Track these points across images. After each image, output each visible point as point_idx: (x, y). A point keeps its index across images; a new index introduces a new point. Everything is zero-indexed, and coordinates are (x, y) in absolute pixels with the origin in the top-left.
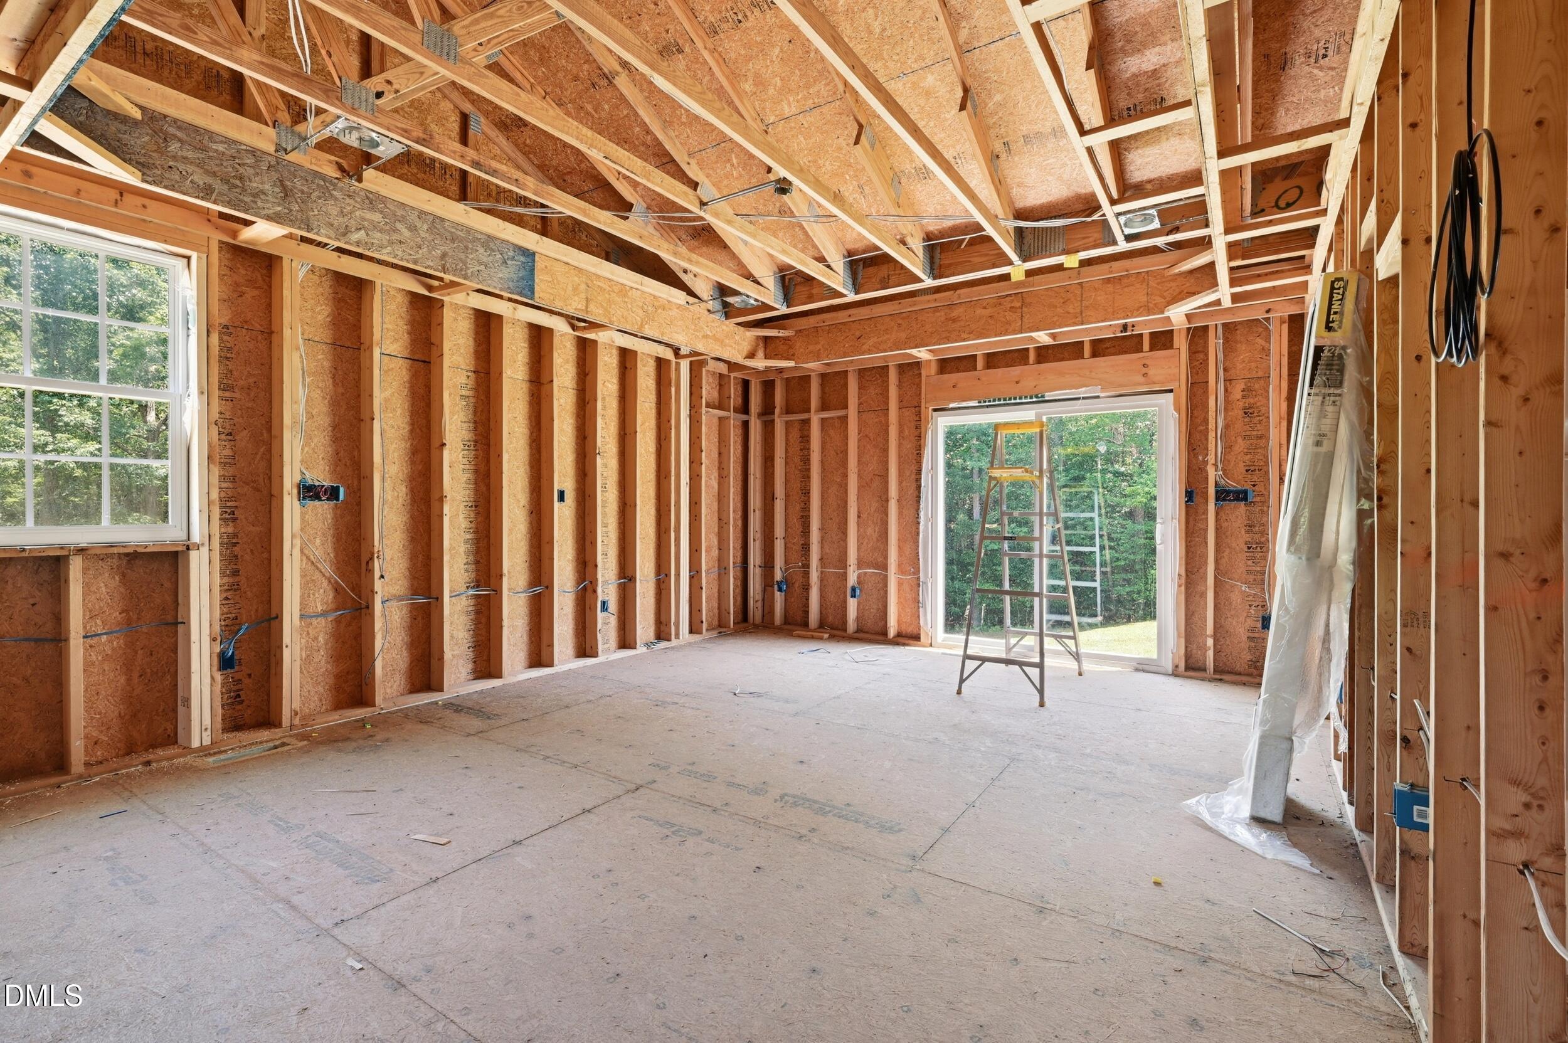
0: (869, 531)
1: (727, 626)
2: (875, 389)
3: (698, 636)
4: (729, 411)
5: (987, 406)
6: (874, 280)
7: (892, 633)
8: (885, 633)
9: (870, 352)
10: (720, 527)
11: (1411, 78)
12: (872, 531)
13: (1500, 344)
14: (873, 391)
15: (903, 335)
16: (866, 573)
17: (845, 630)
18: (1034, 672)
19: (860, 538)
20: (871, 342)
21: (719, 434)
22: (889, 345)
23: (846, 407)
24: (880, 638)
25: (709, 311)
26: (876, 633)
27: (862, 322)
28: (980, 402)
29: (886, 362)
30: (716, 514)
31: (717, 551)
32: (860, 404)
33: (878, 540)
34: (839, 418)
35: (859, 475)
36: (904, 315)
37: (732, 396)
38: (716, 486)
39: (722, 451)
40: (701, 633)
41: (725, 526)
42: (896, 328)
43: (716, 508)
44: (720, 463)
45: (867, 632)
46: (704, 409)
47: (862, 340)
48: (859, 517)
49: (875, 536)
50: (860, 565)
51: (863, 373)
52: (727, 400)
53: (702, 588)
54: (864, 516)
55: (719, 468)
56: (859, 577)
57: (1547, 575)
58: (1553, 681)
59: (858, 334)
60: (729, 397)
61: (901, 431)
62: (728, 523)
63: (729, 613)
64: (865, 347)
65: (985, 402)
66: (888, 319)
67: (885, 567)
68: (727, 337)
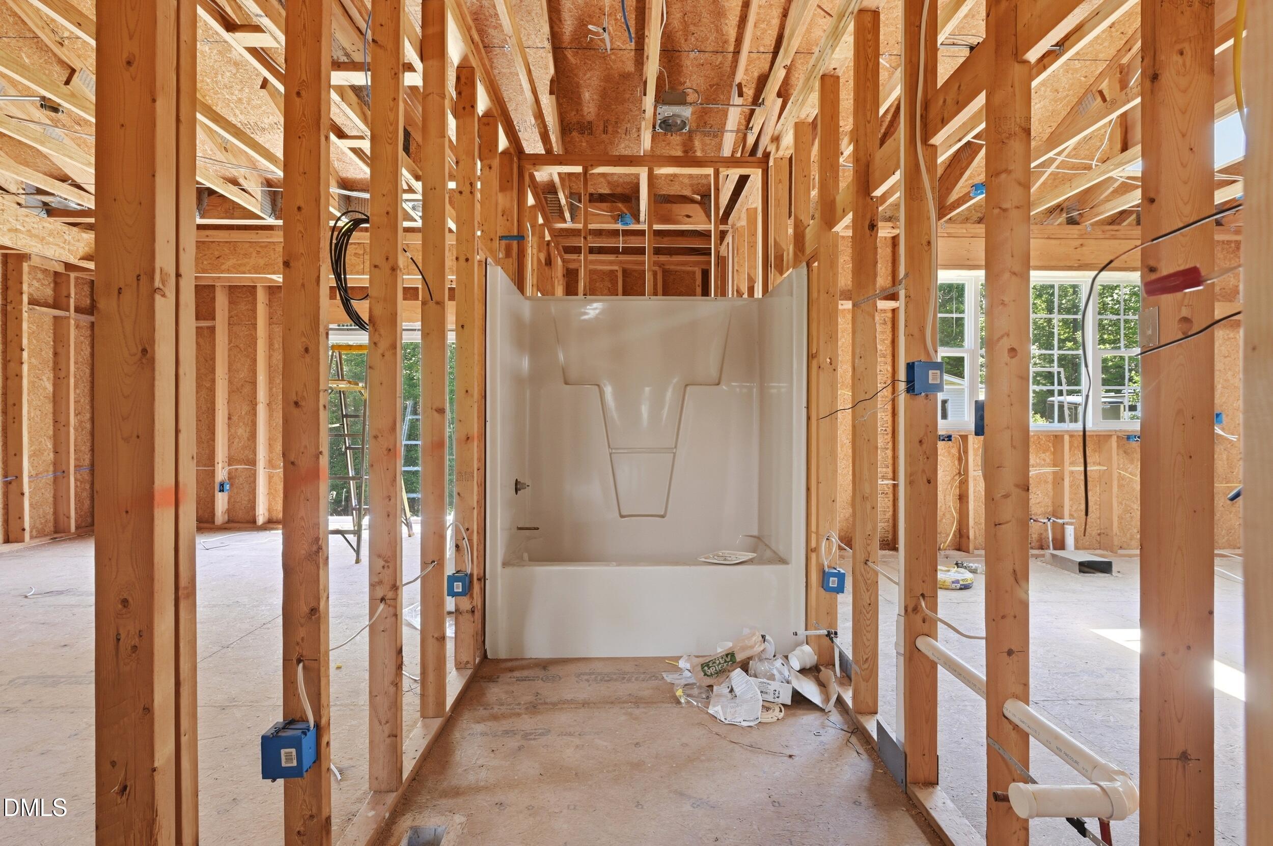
0: (240, 431)
1: (66, 531)
2: (246, 305)
3: (20, 544)
4: (68, 310)
5: (348, 330)
6: (219, 209)
7: (260, 520)
8: (254, 521)
9: (228, 271)
10: (56, 431)
11: (460, 164)
12: (243, 432)
13: (374, 325)
14: (243, 307)
15: (262, 262)
16: (237, 469)
17: (214, 522)
18: (352, 538)
19: (231, 439)
20: (230, 263)
21: (55, 334)
22: (248, 268)
23: (214, 319)
24: (251, 525)
25: (19, 204)
26: (248, 522)
27: (221, 244)
28: (339, 326)
29: (253, 282)
30: (51, 416)
31: (52, 455)
32: (230, 317)
33: (249, 440)
34: (208, 328)
35: (229, 381)
36: (263, 244)
37: (73, 295)
38: (50, 388)
39: (60, 350)
40: (21, 540)
41: (62, 429)
42: (254, 254)
43: (51, 410)
44: (56, 363)
45: (238, 522)
46: (25, 306)
47: (221, 260)
48: (229, 419)
49: (246, 435)
50: (231, 461)
51: (233, 290)
52: (64, 300)
53: (23, 494)
54: (235, 418)
55: (54, 369)
56: (230, 473)
57: (391, 447)
58: (393, 500)
59: (217, 254)
60: (68, 296)
61: (271, 346)
62: (67, 425)
63: (69, 517)
64: (223, 267)
65: (343, 326)
66: (247, 245)
67: (253, 462)
68: (50, 235)
